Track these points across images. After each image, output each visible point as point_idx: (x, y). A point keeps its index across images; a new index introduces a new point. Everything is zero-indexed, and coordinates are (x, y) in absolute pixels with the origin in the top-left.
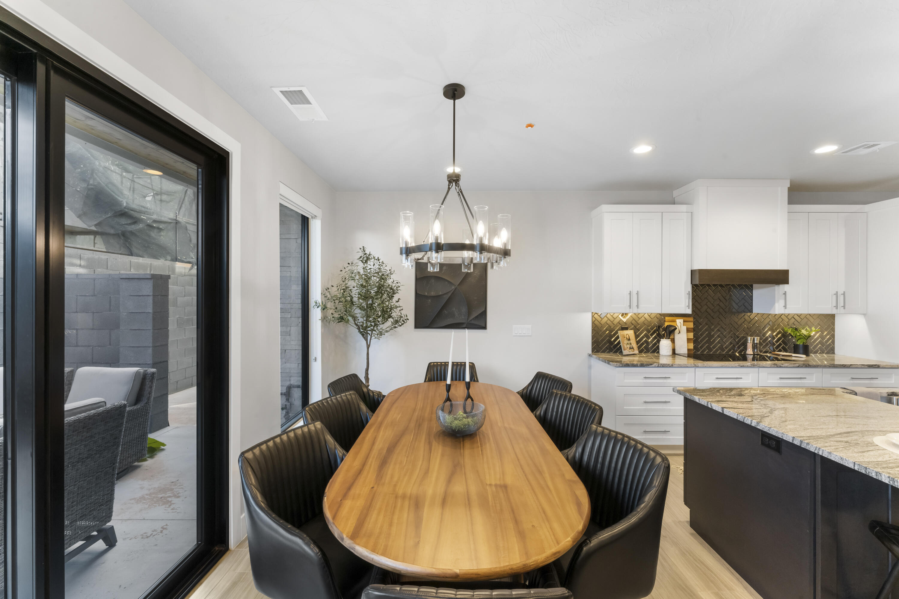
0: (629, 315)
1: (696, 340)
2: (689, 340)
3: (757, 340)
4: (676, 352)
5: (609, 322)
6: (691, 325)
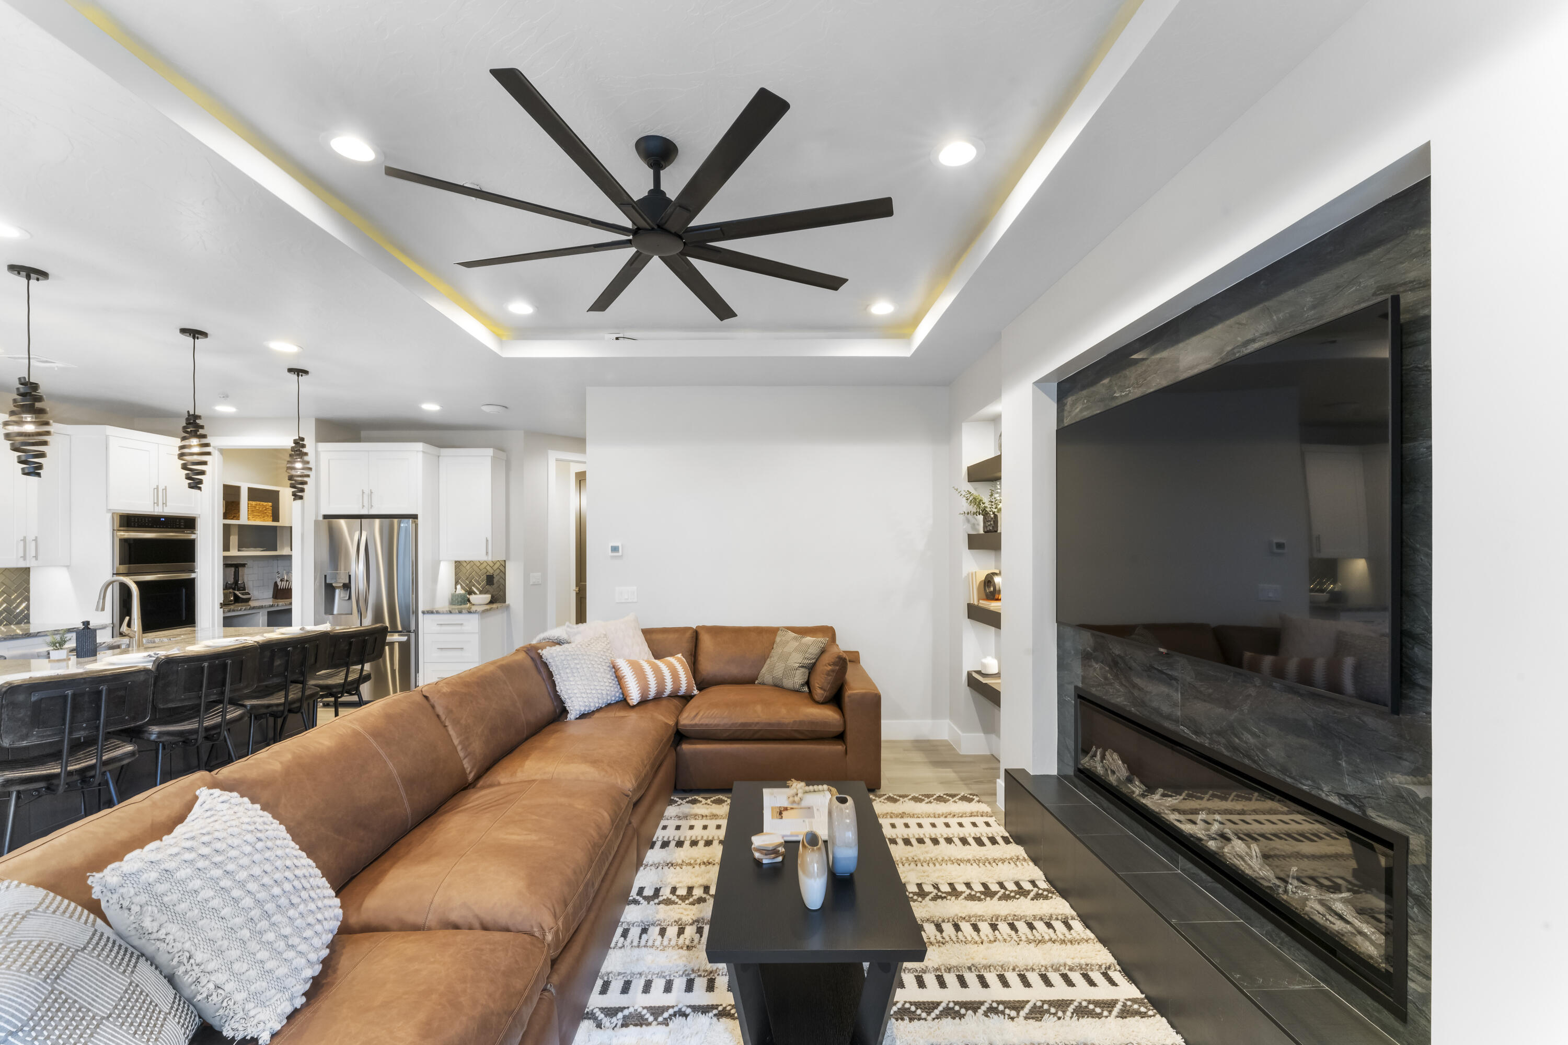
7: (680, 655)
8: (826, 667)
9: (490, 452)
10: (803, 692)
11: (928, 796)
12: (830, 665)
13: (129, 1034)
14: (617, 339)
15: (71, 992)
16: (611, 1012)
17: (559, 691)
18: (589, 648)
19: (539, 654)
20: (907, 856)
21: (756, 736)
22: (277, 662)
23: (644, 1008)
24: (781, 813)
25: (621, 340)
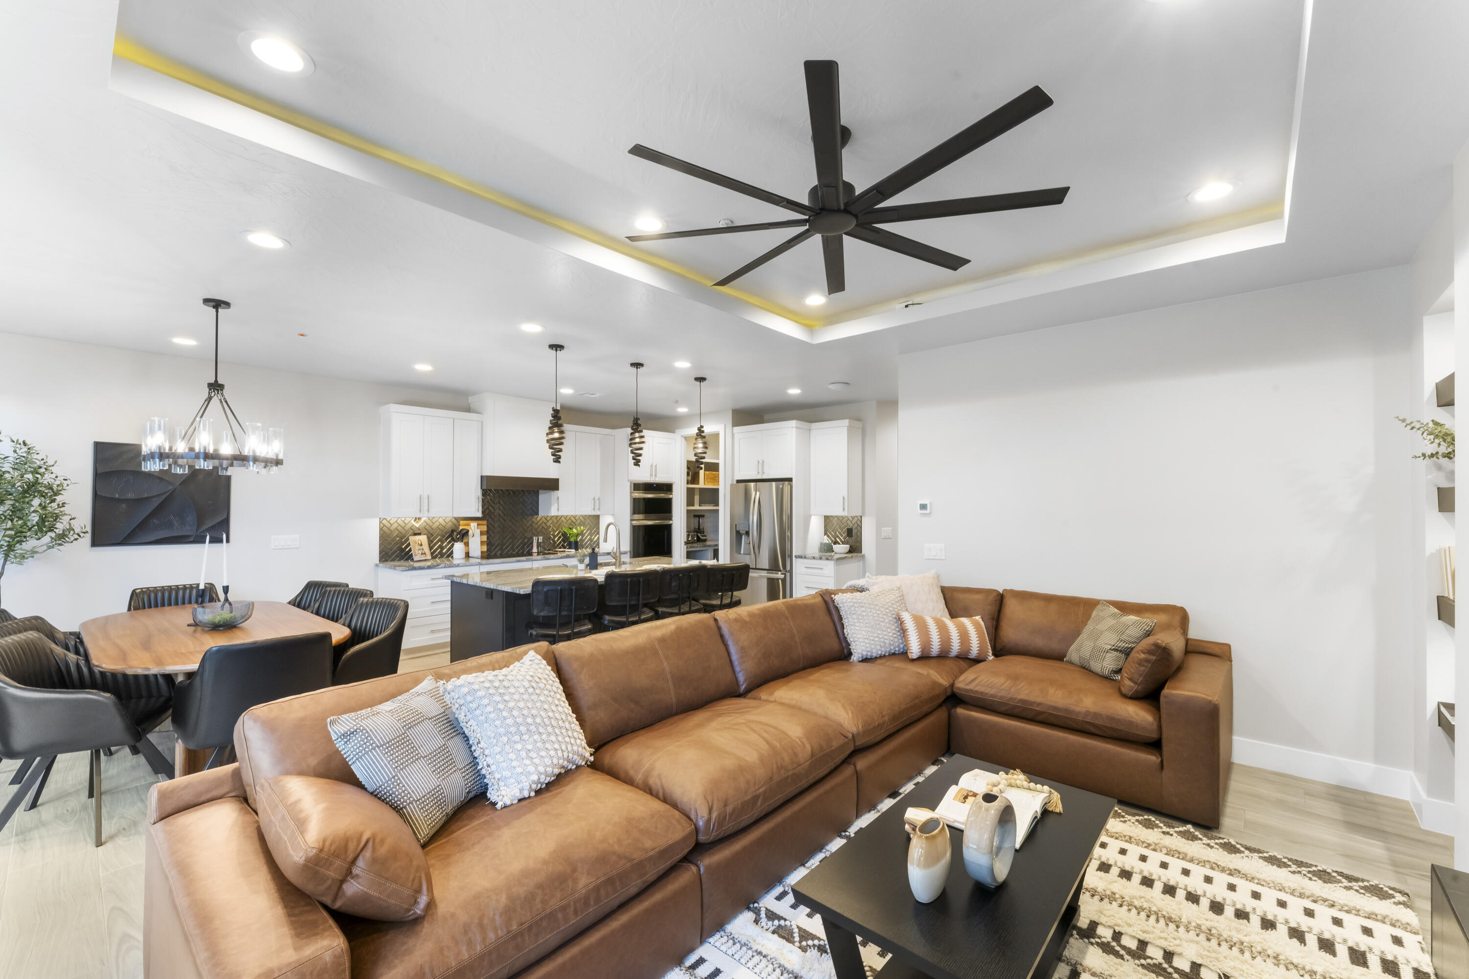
0: (423, 519)
1: (489, 543)
2: (482, 543)
3: (541, 539)
4: (470, 555)
5: (399, 528)
6: (485, 528)
7: (978, 618)
8: (1137, 655)
9: (846, 422)
10: (1113, 680)
11: (1300, 864)
12: (1144, 653)
13: (431, 770)
14: (906, 306)
15: (413, 737)
16: (772, 916)
17: (846, 634)
18: (877, 598)
19: (832, 598)
20: (1199, 922)
21: (1040, 718)
22: (674, 584)
23: (798, 927)
24: (966, 797)
25: (910, 307)
